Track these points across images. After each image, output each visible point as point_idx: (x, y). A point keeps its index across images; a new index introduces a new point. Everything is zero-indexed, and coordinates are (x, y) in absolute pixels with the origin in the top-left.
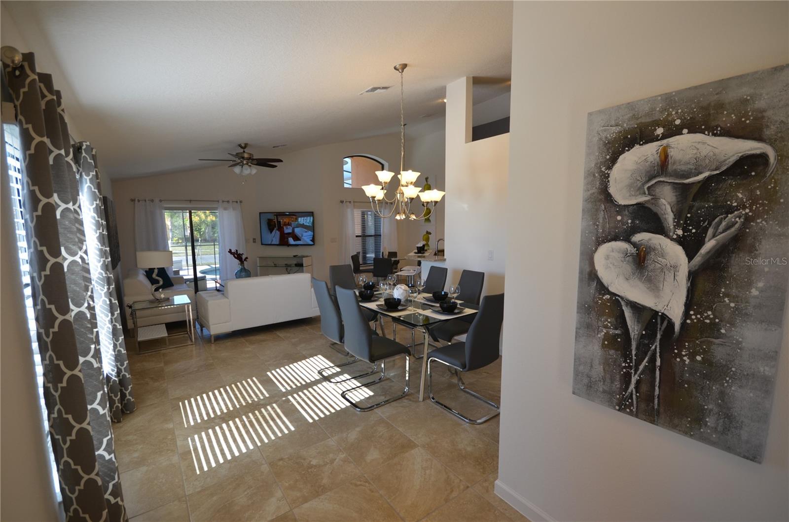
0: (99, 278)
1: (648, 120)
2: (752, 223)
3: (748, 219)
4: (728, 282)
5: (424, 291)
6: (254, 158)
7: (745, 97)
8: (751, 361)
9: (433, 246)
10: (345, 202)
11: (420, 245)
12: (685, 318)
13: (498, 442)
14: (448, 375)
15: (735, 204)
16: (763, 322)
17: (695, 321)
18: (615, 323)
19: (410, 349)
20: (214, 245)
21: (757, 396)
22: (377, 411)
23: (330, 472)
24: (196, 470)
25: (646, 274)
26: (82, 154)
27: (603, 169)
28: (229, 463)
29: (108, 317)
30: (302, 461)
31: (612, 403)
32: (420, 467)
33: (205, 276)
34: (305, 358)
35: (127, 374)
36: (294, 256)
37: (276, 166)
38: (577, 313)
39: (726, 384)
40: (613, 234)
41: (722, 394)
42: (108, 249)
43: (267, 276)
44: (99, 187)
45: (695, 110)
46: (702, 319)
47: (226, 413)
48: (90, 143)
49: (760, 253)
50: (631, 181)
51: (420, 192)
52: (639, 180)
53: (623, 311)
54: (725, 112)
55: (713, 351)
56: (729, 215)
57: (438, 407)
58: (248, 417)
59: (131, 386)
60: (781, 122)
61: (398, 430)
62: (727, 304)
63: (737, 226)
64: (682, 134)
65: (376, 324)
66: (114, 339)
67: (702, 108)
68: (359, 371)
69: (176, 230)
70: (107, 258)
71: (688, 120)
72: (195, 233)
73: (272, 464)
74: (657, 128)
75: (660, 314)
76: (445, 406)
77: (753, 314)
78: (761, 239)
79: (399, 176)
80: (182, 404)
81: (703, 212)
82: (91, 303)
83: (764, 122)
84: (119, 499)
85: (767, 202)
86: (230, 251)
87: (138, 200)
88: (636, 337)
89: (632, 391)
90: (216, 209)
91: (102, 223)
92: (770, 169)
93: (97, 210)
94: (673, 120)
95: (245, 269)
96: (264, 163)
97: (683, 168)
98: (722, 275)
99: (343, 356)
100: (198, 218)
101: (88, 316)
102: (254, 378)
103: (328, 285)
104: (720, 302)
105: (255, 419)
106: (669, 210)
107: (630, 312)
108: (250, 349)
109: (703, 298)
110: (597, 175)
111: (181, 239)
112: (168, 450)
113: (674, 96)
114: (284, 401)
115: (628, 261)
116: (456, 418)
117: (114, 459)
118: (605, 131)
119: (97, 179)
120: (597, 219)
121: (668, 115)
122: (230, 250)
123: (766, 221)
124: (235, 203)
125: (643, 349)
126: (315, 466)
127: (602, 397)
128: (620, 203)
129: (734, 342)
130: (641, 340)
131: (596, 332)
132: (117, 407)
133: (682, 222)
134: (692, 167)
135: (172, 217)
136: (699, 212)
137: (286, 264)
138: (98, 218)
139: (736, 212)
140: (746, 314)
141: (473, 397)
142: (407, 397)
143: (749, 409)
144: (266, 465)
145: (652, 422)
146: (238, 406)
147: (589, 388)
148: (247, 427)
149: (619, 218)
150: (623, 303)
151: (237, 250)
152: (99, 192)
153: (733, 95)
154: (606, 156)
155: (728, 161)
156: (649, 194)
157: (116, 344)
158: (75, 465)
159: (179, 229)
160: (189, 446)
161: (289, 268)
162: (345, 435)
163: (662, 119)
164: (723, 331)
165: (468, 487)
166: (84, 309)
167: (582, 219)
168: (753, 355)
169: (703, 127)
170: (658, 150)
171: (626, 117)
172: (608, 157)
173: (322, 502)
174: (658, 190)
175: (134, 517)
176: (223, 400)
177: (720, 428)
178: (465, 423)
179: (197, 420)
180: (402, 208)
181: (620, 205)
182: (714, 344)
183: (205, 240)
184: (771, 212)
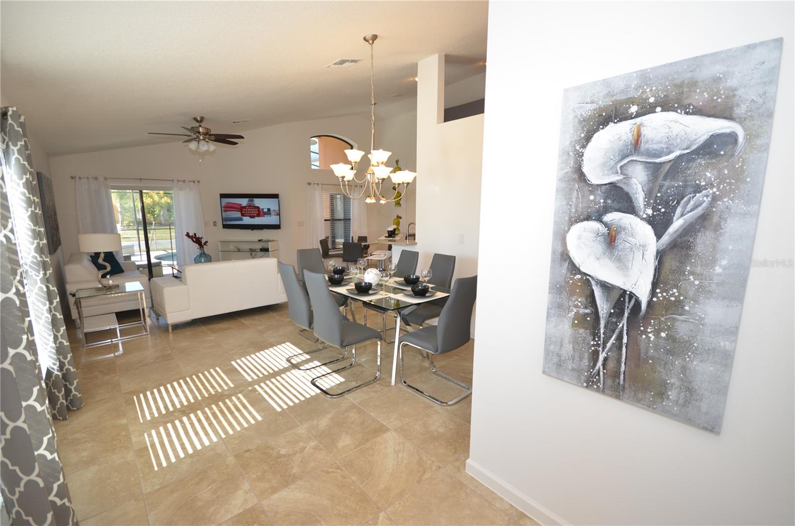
0: (33, 262)
1: (623, 97)
2: (719, 202)
3: (715, 199)
4: (693, 261)
5: (395, 275)
6: (212, 133)
7: (718, 75)
8: (712, 336)
9: (403, 229)
10: (312, 184)
11: (391, 229)
12: (652, 296)
13: (469, 422)
14: (419, 359)
15: (703, 183)
16: (725, 298)
17: (661, 299)
18: (585, 302)
19: (381, 333)
20: (170, 229)
21: (717, 370)
22: (348, 398)
23: (300, 460)
24: (153, 467)
25: (616, 253)
26: (8, 120)
27: (578, 148)
28: (191, 457)
29: (45, 305)
30: (271, 451)
31: (580, 380)
32: (393, 451)
33: (160, 263)
34: (272, 345)
35: (71, 368)
36: (259, 241)
37: (236, 143)
38: (549, 293)
39: (688, 359)
40: (586, 213)
41: (684, 369)
42: (42, 230)
43: (230, 261)
44: (28, 159)
45: (669, 87)
46: (667, 297)
47: (186, 406)
48: (17, 109)
49: (725, 232)
50: (604, 160)
51: (391, 172)
52: (612, 159)
53: (593, 291)
54: (698, 91)
55: (677, 327)
56: (697, 194)
57: (410, 390)
58: (211, 409)
59: (77, 380)
60: (751, 101)
61: (371, 416)
62: (692, 282)
63: (704, 205)
64: (655, 112)
65: (346, 310)
66: (54, 330)
67: (676, 86)
68: (328, 357)
69: (126, 213)
70: (41, 240)
71: (661, 98)
72: (148, 216)
73: (237, 457)
74: (631, 105)
75: (628, 293)
76: (416, 389)
77: (716, 291)
78: (726, 218)
79: (369, 156)
80: (136, 398)
81: (673, 191)
82: (21, 288)
83: (735, 101)
84: (66, 500)
85: (734, 181)
86: (188, 235)
87: (79, 177)
88: (604, 315)
89: (599, 368)
90: (171, 189)
91: (34, 200)
92: (738, 148)
93: (28, 185)
94: (647, 98)
95: (204, 253)
96: (223, 139)
97: (655, 147)
98: (688, 253)
99: (312, 343)
100: (151, 200)
101: (18, 302)
102: (217, 369)
103: (295, 268)
104: (685, 280)
105: (219, 410)
106: (640, 189)
107: (600, 291)
108: (212, 338)
109: (669, 277)
110: (571, 154)
111: (132, 222)
112: (121, 447)
113: (649, 73)
114: (250, 391)
115: (599, 241)
116: (428, 400)
117: (57, 459)
118: (580, 108)
119: (27, 149)
120: (570, 199)
121: (642, 92)
122: (188, 233)
123: (732, 200)
124: (192, 184)
125: (611, 327)
126: (285, 455)
127: (571, 374)
128: (593, 183)
129: (697, 318)
130: (609, 319)
131: (567, 312)
132: (62, 403)
133: (652, 201)
134: (664, 146)
135: (121, 198)
136: (669, 191)
137: (250, 249)
138: (29, 194)
139: (704, 192)
140: (709, 291)
141: (444, 380)
142: (378, 382)
143: (709, 382)
144: (232, 458)
145: (618, 397)
146: (200, 398)
147: (558, 367)
148: (210, 420)
149: (592, 197)
150: (593, 283)
151: (195, 234)
152: (28, 164)
153: (705, 73)
154: (581, 134)
155: (699, 140)
156: (622, 173)
157: (57, 336)
158: (12, 465)
159: (130, 211)
160: (146, 442)
161: (254, 253)
162: (315, 422)
163: (636, 96)
164: (687, 308)
165: (440, 467)
166: (11, 294)
167: (556, 198)
168: (714, 330)
169: (676, 105)
170: (631, 129)
171: (602, 94)
172: (583, 135)
173: (292, 491)
174: (630, 170)
175: (85, 519)
176: (183, 392)
177: (681, 401)
178: (436, 405)
179: (153, 414)
180: (373, 188)
181: (593, 185)
182: (678, 321)
183: (160, 224)
184: (737, 191)
